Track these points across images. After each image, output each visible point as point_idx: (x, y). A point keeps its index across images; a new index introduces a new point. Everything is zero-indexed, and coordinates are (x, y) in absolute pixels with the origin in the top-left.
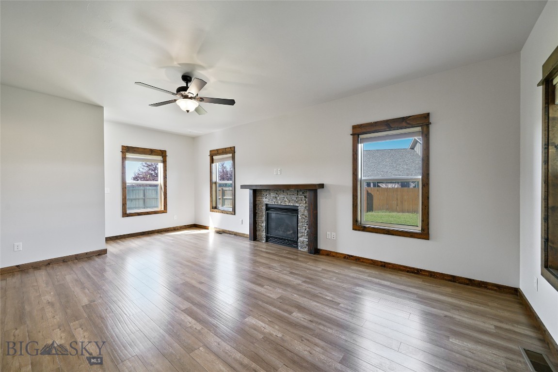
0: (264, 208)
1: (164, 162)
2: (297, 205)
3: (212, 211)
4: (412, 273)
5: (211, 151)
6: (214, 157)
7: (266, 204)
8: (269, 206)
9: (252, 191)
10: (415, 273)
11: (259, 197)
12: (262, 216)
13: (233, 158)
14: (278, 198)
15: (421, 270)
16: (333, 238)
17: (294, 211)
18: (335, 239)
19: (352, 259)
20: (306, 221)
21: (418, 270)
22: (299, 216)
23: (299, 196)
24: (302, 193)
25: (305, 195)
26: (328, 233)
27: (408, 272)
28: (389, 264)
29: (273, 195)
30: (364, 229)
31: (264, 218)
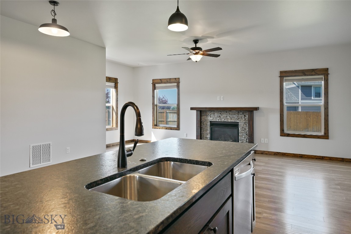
0: (209, 123)
1: (116, 87)
2: (238, 121)
3: (155, 128)
4: (319, 159)
5: (153, 80)
6: (156, 85)
7: (210, 121)
8: (213, 123)
9: (199, 112)
10: (321, 159)
11: (204, 116)
12: (207, 130)
13: (178, 87)
14: (222, 117)
15: (324, 157)
16: (266, 142)
17: (235, 125)
18: (267, 143)
19: (280, 155)
20: (245, 132)
21: (322, 157)
22: (239, 129)
23: (240, 115)
24: (242, 113)
25: (244, 114)
26: (262, 139)
27: (316, 158)
28: (305, 155)
29: (216, 114)
30: (288, 135)
31: (209, 131)
